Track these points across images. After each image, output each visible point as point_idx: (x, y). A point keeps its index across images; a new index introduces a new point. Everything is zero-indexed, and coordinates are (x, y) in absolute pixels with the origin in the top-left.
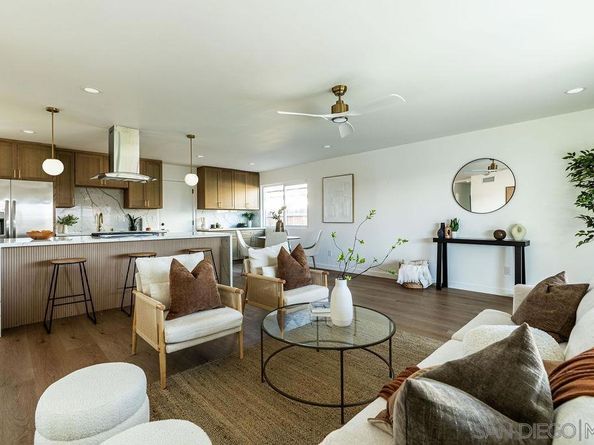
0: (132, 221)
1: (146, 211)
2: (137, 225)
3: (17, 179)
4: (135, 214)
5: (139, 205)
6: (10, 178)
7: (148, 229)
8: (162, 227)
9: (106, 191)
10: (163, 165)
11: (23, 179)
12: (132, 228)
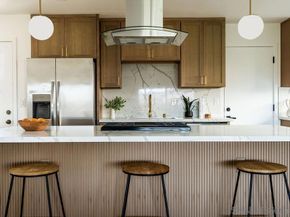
0: (188, 104)
1: (205, 91)
2: (193, 110)
3: (64, 57)
4: (191, 95)
5: (193, 83)
6: (56, 57)
7: (207, 116)
8: (228, 114)
9: (159, 66)
10: (227, 25)
11: (70, 57)
12: (188, 114)
